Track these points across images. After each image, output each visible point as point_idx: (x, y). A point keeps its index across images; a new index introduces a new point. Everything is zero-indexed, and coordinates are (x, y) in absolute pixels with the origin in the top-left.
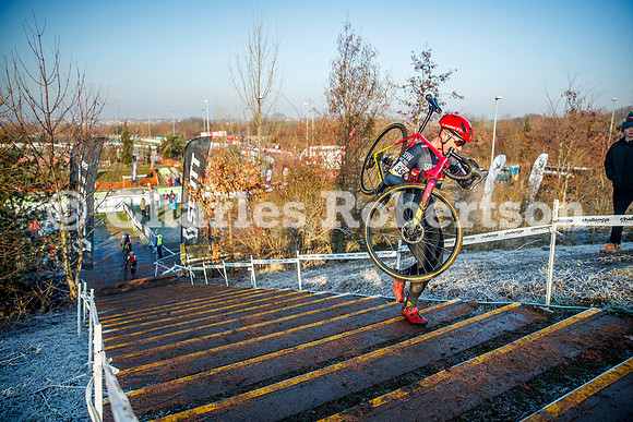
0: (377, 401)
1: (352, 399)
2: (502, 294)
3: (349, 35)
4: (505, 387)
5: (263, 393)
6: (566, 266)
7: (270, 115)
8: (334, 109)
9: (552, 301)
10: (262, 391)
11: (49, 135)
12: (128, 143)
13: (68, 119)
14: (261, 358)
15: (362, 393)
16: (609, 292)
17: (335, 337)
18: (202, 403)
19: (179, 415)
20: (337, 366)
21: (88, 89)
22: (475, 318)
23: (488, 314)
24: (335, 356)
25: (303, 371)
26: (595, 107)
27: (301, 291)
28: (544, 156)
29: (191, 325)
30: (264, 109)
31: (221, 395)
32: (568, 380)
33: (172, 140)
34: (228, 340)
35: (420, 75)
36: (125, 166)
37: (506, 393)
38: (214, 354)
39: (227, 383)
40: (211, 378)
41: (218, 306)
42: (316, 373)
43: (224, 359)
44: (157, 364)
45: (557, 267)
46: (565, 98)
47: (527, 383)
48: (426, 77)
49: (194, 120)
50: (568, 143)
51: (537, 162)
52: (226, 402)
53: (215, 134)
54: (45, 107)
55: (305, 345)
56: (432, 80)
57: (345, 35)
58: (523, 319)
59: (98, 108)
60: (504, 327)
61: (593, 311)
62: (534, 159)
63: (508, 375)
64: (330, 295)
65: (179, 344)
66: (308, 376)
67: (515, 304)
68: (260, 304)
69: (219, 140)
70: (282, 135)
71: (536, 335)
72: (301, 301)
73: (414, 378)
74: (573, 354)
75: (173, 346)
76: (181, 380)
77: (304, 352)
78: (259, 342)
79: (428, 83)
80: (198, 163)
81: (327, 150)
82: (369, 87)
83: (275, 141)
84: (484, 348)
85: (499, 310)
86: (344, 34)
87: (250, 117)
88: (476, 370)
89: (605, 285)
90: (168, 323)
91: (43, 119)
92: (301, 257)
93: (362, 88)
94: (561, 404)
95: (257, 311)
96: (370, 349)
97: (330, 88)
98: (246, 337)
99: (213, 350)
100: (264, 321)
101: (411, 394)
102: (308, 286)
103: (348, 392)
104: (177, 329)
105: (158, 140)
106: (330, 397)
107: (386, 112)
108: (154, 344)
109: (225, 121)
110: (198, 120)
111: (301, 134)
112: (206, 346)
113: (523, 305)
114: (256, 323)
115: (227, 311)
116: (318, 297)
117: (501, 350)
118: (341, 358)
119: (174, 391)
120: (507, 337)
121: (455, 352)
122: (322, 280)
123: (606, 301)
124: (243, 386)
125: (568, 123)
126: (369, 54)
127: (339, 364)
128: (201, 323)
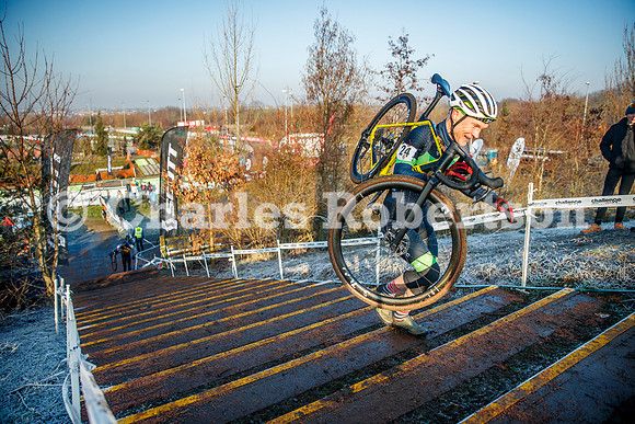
0: (358, 387)
1: (333, 386)
2: (480, 277)
3: (326, 20)
4: (482, 368)
5: (245, 382)
6: (542, 248)
7: (248, 103)
8: (312, 97)
9: (528, 282)
10: (244, 381)
11: (17, 128)
12: (103, 135)
13: (38, 110)
14: (243, 348)
15: (343, 379)
16: (581, 272)
17: (316, 325)
18: (184, 395)
19: (161, 408)
20: (318, 354)
21: (57, 79)
22: (454, 302)
23: (466, 298)
24: (316, 343)
25: (285, 360)
26: (569, 91)
27: (282, 280)
28: (521, 141)
29: (172, 318)
30: (241, 97)
31: (203, 387)
32: (541, 358)
33: (149, 130)
34: (209, 332)
35: (398, 61)
36: (100, 158)
37: (482, 373)
38: (195, 346)
39: (209, 374)
40: (193, 370)
41: (199, 298)
42: (298, 361)
43: (206, 350)
44: (137, 358)
45: (533, 249)
46: (541, 82)
47: (504, 363)
48: (404, 62)
49: (170, 110)
50: (544, 127)
51: (514, 147)
52: (208, 394)
53: (192, 123)
54: (12, 98)
55: (287, 334)
56: (410, 65)
57: (322, 21)
58: (500, 301)
59: (68, 99)
60: (482, 309)
61: (566, 291)
62: (511, 144)
63: (485, 356)
64: (312, 283)
65: (159, 337)
66: (289, 364)
67: (492, 287)
68: (241, 294)
69: (196, 129)
70: (261, 123)
71: (512, 316)
72: (283, 290)
73: (394, 362)
74: (547, 333)
75: (153, 339)
76: (163, 373)
77: (285, 341)
78: (241, 332)
79: (406, 69)
80: (175, 154)
81: (305, 138)
82: (347, 73)
83: (253, 130)
84: (463, 330)
85: (478, 293)
86: (320, 19)
87: (227, 106)
88: (454, 352)
89: (578, 265)
90: (148, 316)
91: (10, 111)
92: (283, 246)
93: (339, 75)
94: (535, 382)
95: (239, 302)
96: (351, 335)
97: (307, 75)
98: (228, 328)
99: (194, 342)
100: (246, 311)
101: (391, 378)
102: (290, 275)
103: (329, 379)
104: (158, 322)
105: (134, 131)
106: (312, 384)
107: (365, 98)
108: (135, 338)
109: (201, 110)
110: (174, 109)
111: (279, 122)
112: (188, 338)
113: (500, 287)
114: (237, 313)
115: (209, 302)
116: (300, 285)
117: (479, 332)
118: (323, 346)
119: (156, 384)
120: (485, 319)
121: (434, 335)
122: (304, 268)
123: (579, 281)
124: (225, 377)
125: (543, 107)
126: (346, 40)
127: (321, 351)
128: (183, 315)
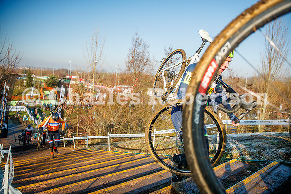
3: (137, 37)
7: (100, 70)
8: (129, 69)
12: (30, 78)
33: (52, 78)
49: (63, 70)
53: (73, 77)
59: (17, 61)
69: (75, 80)
70: (105, 79)
80: (64, 90)
81: (125, 88)
83: (101, 82)
86: (135, 37)
92: (111, 135)
93: (142, 61)
97: (128, 60)
105: (45, 78)
107: (152, 72)
109: (78, 71)
110: (65, 70)
111: (113, 80)
126: (145, 46)
